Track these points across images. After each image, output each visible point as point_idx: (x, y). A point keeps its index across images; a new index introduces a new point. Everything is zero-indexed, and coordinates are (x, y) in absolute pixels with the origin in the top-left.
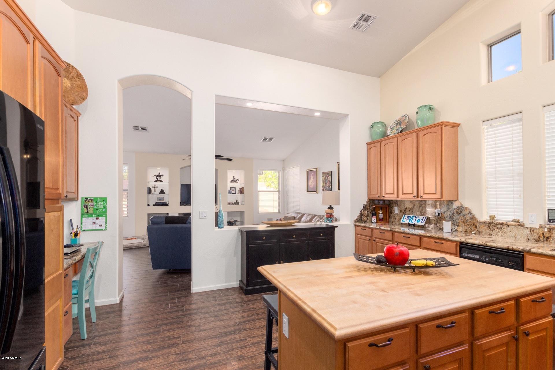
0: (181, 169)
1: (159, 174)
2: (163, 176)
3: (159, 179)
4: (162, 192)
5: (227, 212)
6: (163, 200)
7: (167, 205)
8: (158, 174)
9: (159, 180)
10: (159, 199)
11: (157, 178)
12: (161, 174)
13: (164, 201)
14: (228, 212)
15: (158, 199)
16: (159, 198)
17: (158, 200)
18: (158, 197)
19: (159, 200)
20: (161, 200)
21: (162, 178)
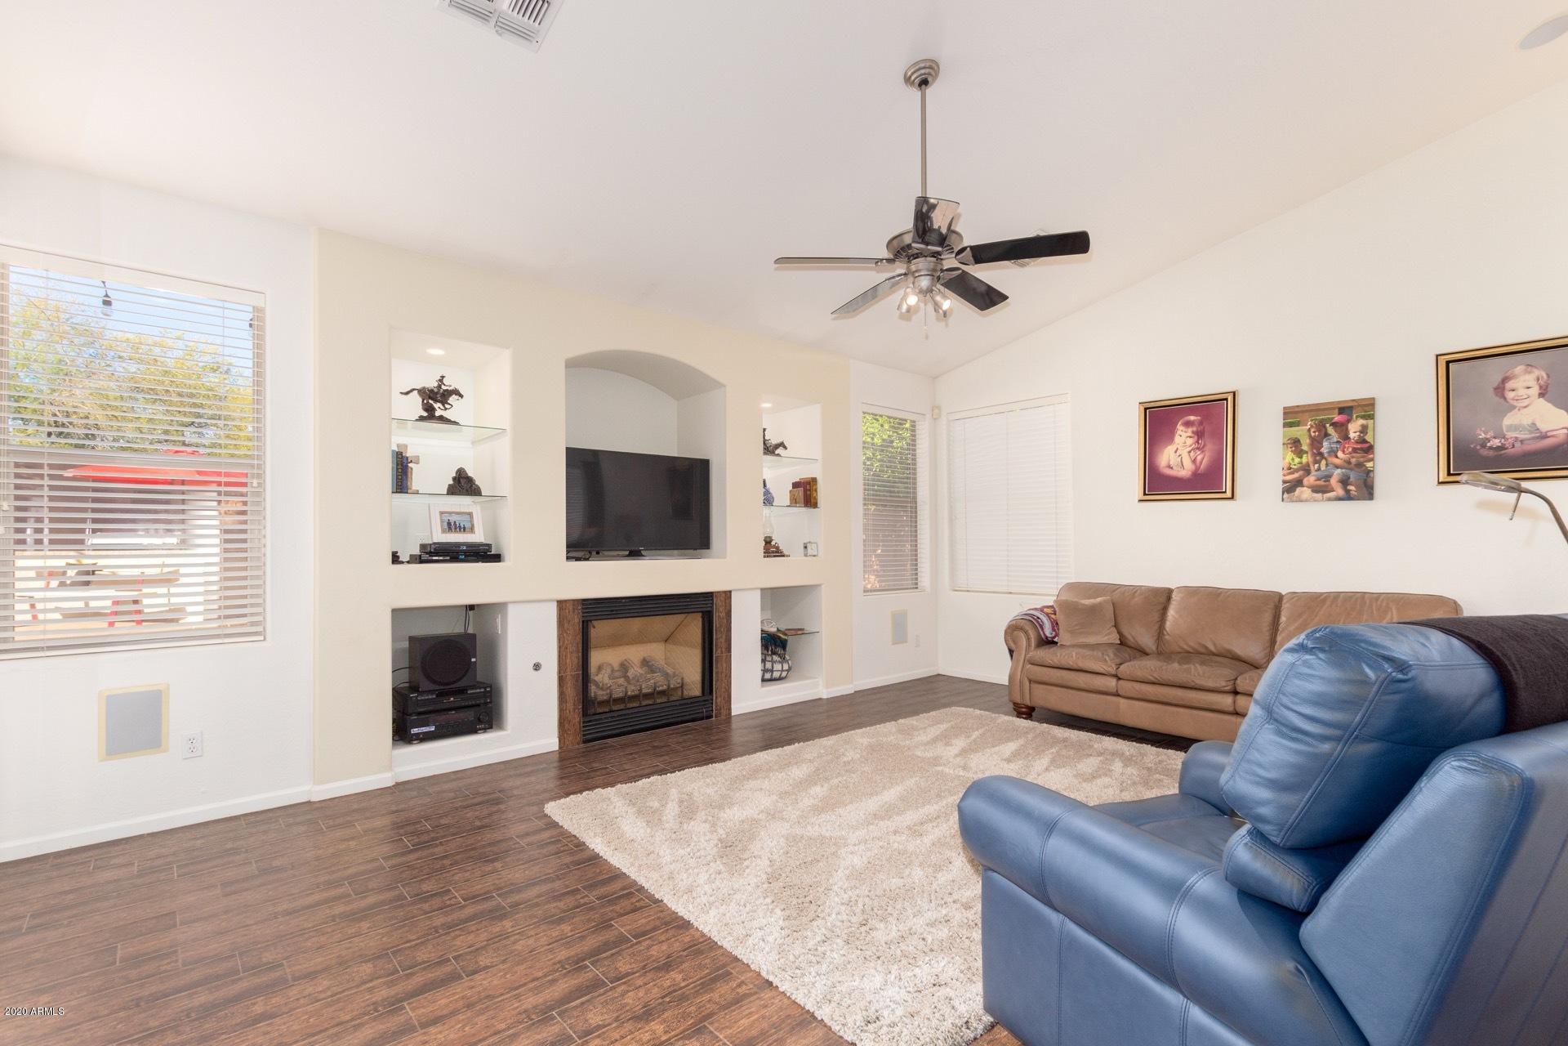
0: (573, 365)
1: (441, 380)
2: (461, 396)
3: (437, 414)
4: (463, 484)
5: (759, 592)
6: (472, 530)
7: (497, 558)
8: (436, 384)
9: (442, 419)
10: (449, 524)
11: (429, 409)
12: (450, 383)
13: (477, 537)
14: (762, 589)
15: (442, 521)
16: (446, 518)
17: (443, 531)
18: (442, 513)
19: (451, 527)
20: (461, 529)
21: (456, 409)
